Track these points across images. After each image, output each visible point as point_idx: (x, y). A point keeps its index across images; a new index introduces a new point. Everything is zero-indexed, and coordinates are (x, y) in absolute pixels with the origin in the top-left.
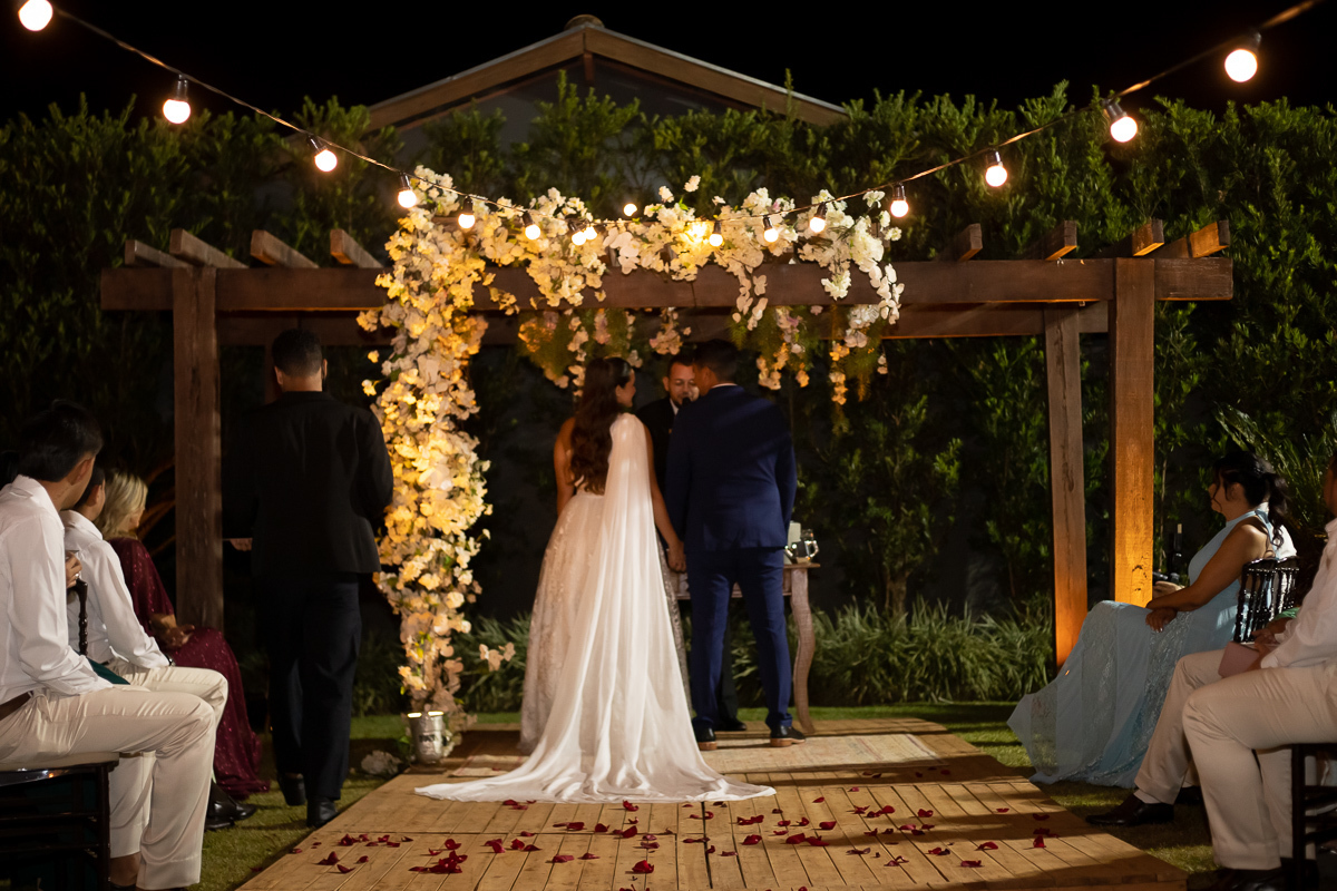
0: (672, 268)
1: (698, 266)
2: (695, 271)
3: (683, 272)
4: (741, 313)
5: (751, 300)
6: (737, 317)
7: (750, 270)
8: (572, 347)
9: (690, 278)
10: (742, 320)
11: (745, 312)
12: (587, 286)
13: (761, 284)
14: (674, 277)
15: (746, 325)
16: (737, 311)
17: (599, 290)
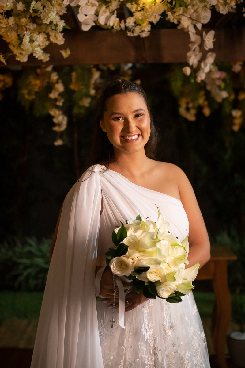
0: (127, 24)
1: (151, 23)
2: (147, 28)
3: (137, 29)
4: (191, 67)
5: (201, 54)
6: (188, 71)
7: (199, 26)
8: (52, 95)
9: (144, 35)
10: (191, 74)
11: (195, 66)
12: (51, 43)
13: (209, 40)
14: (129, 34)
15: (195, 78)
16: (187, 65)
17: (63, 47)
